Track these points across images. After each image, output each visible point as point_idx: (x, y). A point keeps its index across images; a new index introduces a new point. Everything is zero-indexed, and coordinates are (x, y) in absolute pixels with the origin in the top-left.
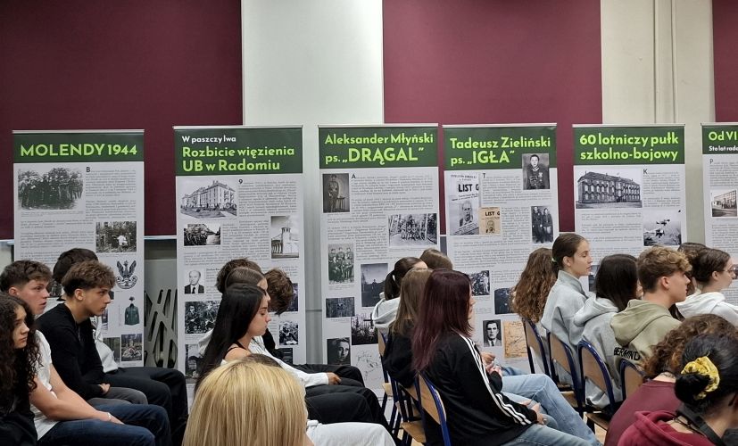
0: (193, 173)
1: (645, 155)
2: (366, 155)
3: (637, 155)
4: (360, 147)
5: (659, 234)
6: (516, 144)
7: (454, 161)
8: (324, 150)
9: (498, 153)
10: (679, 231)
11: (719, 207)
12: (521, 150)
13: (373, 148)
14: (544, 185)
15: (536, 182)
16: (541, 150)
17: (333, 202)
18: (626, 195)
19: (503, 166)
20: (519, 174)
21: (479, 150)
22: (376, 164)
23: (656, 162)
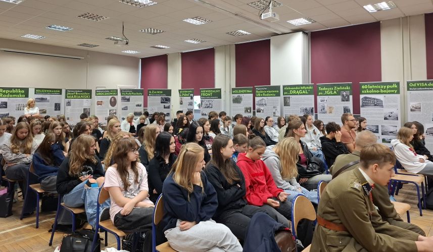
0: (258, 96)
1: (385, 91)
2: (294, 92)
3: (382, 91)
4: (293, 90)
5: (390, 116)
6: (339, 88)
7: (319, 94)
8: (284, 91)
9: (333, 91)
10: (397, 115)
11: (413, 108)
12: (340, 90)
13: (296, 90)
14: (348, 100)
15: (345, 99)
16: (347, 90)
17: (286, 104)
18: (378, 104)
19: (335, 95)
20: (340, 97)
21: (327, 90)
22: (297, 94)
23: (389, 93)
